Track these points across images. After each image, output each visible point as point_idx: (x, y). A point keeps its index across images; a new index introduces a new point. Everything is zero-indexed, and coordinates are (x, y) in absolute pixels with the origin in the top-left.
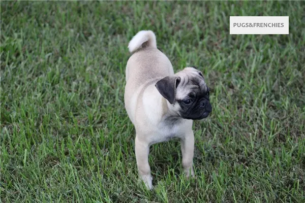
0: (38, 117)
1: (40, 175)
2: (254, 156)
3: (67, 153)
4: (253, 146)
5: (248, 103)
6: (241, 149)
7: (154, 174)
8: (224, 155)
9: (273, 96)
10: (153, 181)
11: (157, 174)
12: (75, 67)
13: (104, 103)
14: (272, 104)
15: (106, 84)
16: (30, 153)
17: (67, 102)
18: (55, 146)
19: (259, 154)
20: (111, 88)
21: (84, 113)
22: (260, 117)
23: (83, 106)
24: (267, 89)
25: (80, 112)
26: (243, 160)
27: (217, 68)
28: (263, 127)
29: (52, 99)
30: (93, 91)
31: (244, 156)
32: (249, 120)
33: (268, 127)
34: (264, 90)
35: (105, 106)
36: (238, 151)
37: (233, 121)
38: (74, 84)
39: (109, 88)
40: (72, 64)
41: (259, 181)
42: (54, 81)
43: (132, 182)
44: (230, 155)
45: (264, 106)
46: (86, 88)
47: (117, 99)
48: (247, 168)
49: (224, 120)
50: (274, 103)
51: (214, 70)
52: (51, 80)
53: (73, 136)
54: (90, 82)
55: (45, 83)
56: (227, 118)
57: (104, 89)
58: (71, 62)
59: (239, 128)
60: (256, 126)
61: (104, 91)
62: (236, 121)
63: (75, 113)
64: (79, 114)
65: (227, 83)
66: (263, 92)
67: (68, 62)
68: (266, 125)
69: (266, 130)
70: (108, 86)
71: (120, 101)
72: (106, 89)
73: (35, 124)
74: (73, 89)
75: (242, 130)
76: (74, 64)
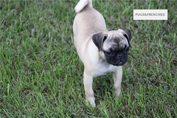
0: (13, 57)
1: (20, 102)
2: (160, 79)
3: (35, 84)
4: (158, 71)
5: (150, 39)
6: (151, 74)
7: (95, 95)
8: (140, 78)
9: (164, 32)
10: (95, 100)
11: (98, 96)
12: (32, 18)
13: (55, 44)
14: (165, 38)
15: (55, 31)
16: (11, 85)
17: (30, 45)
18: (27, 79)
19: (163, 76)
20: (58, 32)
21: (42, 52)
22: (159, 48)
23: (41, 47)
24: (160, 27)
25: (40, 52)
26: (153, 82)
27: (125, 13)
28: (163, 56)
29: (20, 43)
30: (47, 36)
31: (154, 79)
32: (152, 52)
33: (165, 56)
34: (158, 27)
35: (55, 46)
36: (149, 75)
37: (141, 53)
38: (33, 30)
39: (57, 33)
40: (30, 16)
41: (166, 97)
42: (19, 29)
43: (82, 103)
44: (144, 78)
45: (160, 41)
46: (41, 34)
47: (63, 40)
48: (157, 88)
49: (136, 52)
50: (166, 38)
51: (123, 15)
52: (17, 29)
53: (38, 71)
54: (44, 29)
55: (13, 31)
56: (138, 50)
57: (54, 34)
58: (29, 15)
59: (146, 57)
60: (157, 56)
61: (53, 35)
62: (144, 53)
63: (36, 52)
64: (39, 53)
65: (133, 24)
66: (158, 30)
67: (27, 15)
68: (164, 54)
69: (164, 58)
70: (56, 31)
71: (65, 42)
72: (55, 34)
73: (11, 63)
74: (32, 34)
75: (148, 58)
76: (31, 15)
